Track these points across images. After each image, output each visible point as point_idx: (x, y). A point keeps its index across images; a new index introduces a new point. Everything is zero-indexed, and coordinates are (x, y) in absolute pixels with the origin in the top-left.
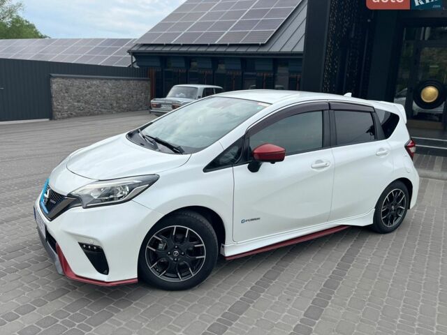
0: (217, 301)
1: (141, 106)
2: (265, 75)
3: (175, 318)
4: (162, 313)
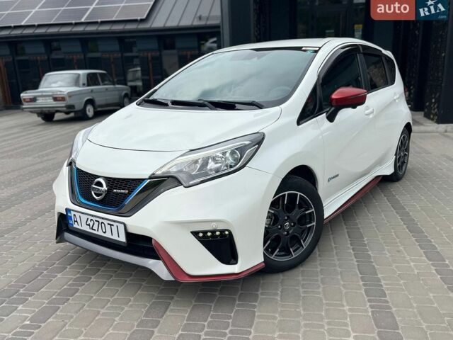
0: (339, 269)
3: (321, 296)
4: (302, 295)
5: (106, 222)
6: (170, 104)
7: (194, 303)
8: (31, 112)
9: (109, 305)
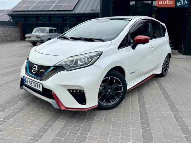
1: (17, 39)
2: (73, 23)
3: (121, 122)
4: (113, 120)
5: (36, 83)
6: (69, 39)
7: (68, 119)
8: (29, 42)
9: (35, 116)
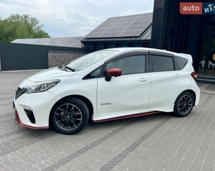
0: (86, 140)
